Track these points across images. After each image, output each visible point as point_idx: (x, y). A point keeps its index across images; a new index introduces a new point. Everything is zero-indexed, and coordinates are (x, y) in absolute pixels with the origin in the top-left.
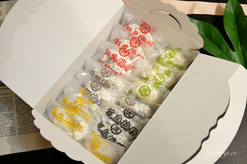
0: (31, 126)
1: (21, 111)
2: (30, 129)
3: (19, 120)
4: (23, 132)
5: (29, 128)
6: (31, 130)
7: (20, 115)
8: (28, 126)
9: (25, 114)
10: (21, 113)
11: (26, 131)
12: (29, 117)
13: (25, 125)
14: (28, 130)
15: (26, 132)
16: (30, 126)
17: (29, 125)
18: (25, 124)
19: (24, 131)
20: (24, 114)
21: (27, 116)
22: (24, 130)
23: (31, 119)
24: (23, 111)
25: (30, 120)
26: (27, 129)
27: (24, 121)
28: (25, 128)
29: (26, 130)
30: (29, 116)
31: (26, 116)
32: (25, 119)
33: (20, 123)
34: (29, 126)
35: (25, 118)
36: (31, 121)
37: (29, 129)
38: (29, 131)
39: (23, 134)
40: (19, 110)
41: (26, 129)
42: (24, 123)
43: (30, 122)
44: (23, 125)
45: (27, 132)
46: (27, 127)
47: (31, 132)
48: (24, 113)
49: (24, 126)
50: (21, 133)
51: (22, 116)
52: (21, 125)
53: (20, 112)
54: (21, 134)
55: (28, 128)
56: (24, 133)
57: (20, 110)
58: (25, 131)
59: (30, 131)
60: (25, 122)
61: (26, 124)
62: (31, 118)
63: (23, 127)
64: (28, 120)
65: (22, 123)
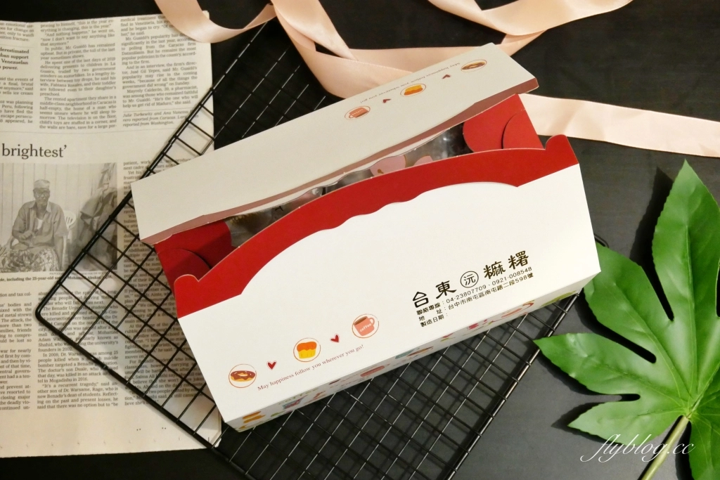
0: (71, 387)
1: (51, 345)
2: (69, 395)
3: (43, 368)
4: (49, 402)
5: (67, 393)
6: (70, 401)
7: (46, 355)
8: (65, 388)
9: (59, 353)
10: (50, 350)
11: (57, 401)
12: (70, 362)
13: (57, 384)
14: (63, 398)
15: (56, 404)
16: (69, 388)
17: (67, 385)
18: (57, 381)
19: (51, 399)
20: (57, 355)
21: (64, 360)
22: (54, 396)
23: (74, 369)
24: (56, 345)
25: (70, 372)
26: (60, 396)
27: (56, 373)
28: (55, 391)
29: (57, 396)
30: (69, 360)
31: (61, 360)
32: (60, 368)
33: (44, 376)
34: (67, 388)
35: (59, 365)
36: (72, 375)
37: (65, 396)
38: (65, 401)
39: (49, 407)
40: (46, 340)
41: (58, 394)
42: (54, 379)
43: (69, 378)
44: (52, 384)
45: (60, 403)
46: (61, 391)
47: (70, 406)
48: (59, 350)
49: (55, 386)
50: (45, 404)
51: (53, 358)
52: (46, 383)
53: (47, 348)
54: (44, 407)
55: (62, 393)
56: (52, 404)
57: (48, 342)
58: (54, 401)
59: (68, 401)
60: (58, 376)
61: (60, 381)
62: (73, 367)
63: (52, 388)
64: (67, 370)
65: (48, 379)
